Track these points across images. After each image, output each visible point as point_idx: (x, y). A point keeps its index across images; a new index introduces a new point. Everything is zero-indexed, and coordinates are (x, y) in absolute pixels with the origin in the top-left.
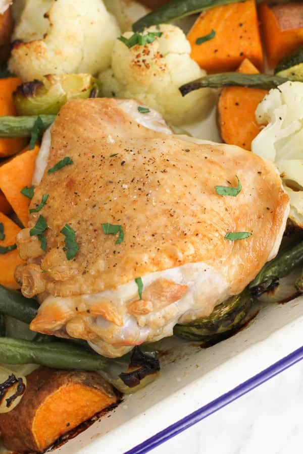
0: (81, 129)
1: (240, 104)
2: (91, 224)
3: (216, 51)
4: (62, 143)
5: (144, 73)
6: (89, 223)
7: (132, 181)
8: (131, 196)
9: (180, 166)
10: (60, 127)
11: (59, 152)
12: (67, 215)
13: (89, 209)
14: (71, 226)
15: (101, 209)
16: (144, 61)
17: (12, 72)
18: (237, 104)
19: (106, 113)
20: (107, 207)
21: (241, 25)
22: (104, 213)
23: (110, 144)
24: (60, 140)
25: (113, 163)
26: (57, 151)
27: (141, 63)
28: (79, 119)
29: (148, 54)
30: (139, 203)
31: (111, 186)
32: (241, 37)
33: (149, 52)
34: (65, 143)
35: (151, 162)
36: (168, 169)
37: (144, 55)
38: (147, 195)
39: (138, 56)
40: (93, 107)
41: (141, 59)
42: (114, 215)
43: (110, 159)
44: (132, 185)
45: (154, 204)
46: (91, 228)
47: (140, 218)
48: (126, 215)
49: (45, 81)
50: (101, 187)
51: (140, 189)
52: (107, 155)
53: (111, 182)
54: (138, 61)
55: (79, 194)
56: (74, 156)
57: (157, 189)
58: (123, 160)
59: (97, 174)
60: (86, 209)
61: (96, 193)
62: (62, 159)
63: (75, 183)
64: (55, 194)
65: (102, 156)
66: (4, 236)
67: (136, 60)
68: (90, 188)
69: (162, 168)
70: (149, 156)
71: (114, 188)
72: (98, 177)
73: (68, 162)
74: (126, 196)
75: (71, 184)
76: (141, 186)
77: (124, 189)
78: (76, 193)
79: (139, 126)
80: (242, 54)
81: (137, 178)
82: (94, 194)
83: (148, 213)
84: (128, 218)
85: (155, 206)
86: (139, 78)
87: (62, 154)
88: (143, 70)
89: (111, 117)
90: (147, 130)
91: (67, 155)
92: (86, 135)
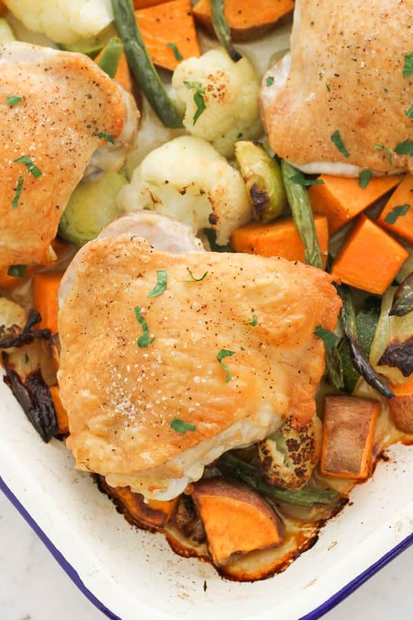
0: (302, 129)
1: (239, 9)
2: (404, 90)
3: (188, 39)
4: (317, 148)
5: (229, 91)
6: (403, 92)
7: (355, 60)
8: (373, 56)
9: (332, 22)
10: (301, 152)
11: (326, 149)
12: (395, 118)
13: (389, 95)
14: (407, 110)
15: (389, 83)
16: (219, 90)
17: (228, 241)
18: (240, 12)
19: (282, 109)
20: (386, 77)
21: (158, 20)
22: (393, 79)
23: (316, 96)
24: (314, 150)
25: (337, 86)
26: (326, 151)
27: (221, 92)
28: (291, 133)
29: (212, 86)
30: (379, 47)
31: (364, 79)
32: (171, 18)
33: (209, 85)
34: (317, 144)
35: (332, 49)
36: (339, 31)
37: (213, 90)
38: (370, 41)
39: (215, 96)
40: (279, 122)
41: (217, 94)
42: (393, 68)
43: (332, 90)
44: (359, 59)
45: (378, 32)
46: (407, 89)
47: (394, 42)
48: (393, 56)
49: (250, 184)
50: (366, 89)
51: (364, 50)
52: (328, 95)
53: (359, 81)
54: (220, 95)
55: (373, 109)
56: (330, 130)
57: (362, 34)
58: (333, 76)
59: (350, 98)
60: (389, 99)
61: (372, 92)
62: (333, 144)
63: (362, 118)
64: (373, 138)
65: (329, 101)
66: (406, 205)
67: (218, 98)
68: (368, 99)
69: (338, 36)
70: (326, 53)
71: (365, 75)
72: (355, 95)
73: (336, 137)
74: (373, 61)
75: (362, 123)
76: (361, 50)
77: (365, 66)
78: (374, 113)
79: (289, 79)
80: (189, 14)
81: (352, 56)
82: (374, 94)
83: (388, 35)
84: (396, 53)
85: (380, 31)
86: (233, 97)
87: (329, 145)
88: (226, 91)
89: (285, 106)
90: (292, 70)
91: (329, 139)
92: (308, 124)
